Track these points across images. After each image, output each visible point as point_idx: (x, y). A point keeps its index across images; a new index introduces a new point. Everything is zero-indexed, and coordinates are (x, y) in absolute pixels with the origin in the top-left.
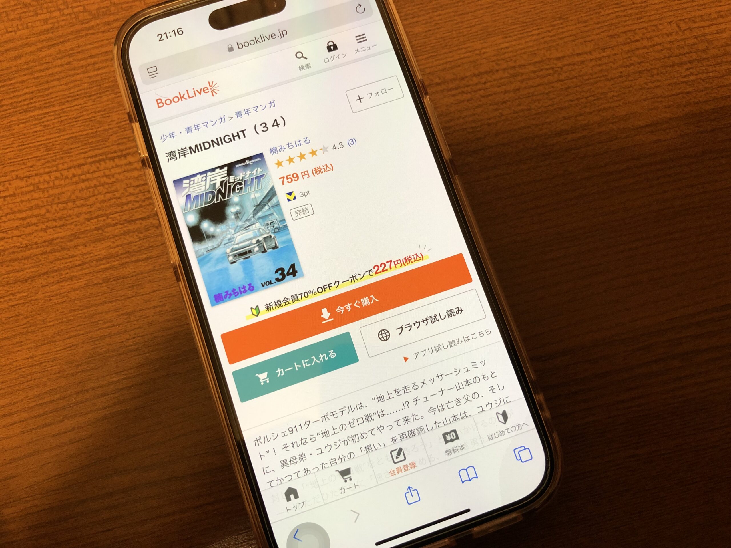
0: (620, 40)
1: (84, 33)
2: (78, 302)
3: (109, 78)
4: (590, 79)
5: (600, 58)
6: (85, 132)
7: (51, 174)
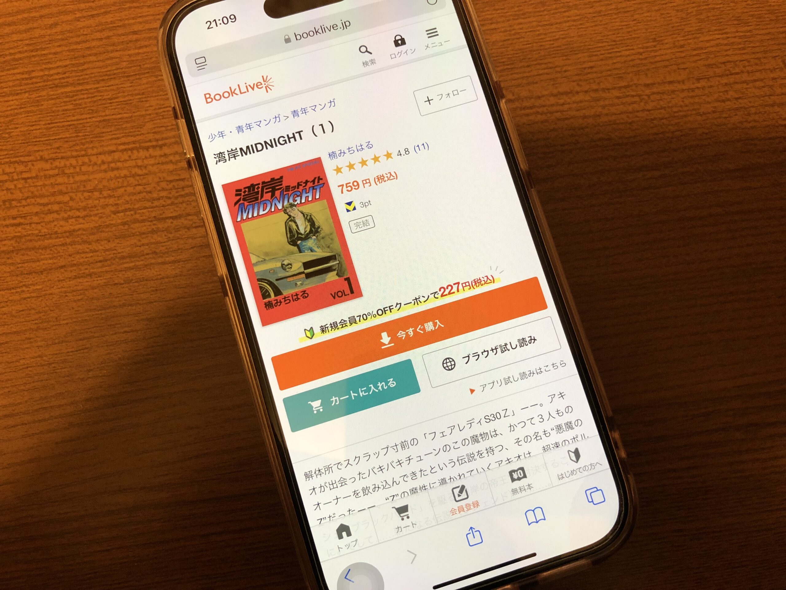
0: (718, 71)
2: (95, 301)
3: (151, 58)
4: (680, 111)
5: (693, 89)
6: (119, 116)
7: (78, 158)
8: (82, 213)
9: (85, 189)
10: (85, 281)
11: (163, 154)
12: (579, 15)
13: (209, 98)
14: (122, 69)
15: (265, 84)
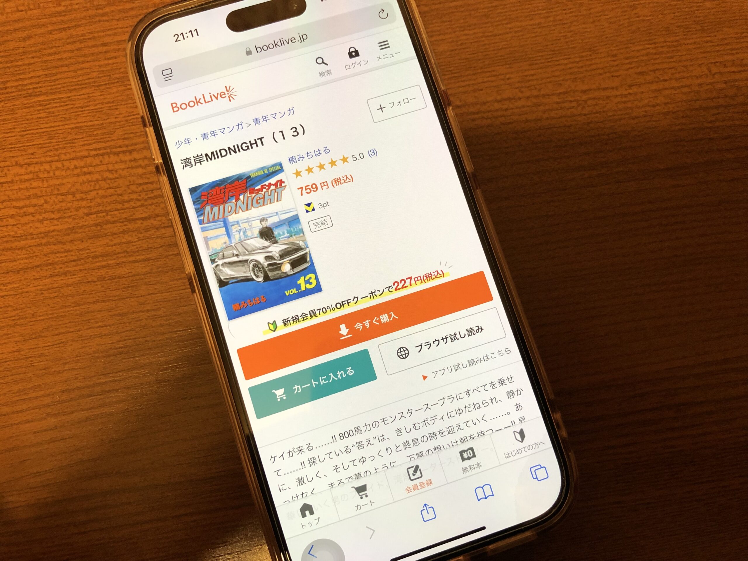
0: (648, 78)
1: (98, 19)
2: (70, 298)
3: (120, 68)
4: (615, 115)
5: (626, 95)
6: (90, 123)
7: (52, 164)
8: (57, 216)
9: (59, 192)
10: (60, 279)
11: (133, 159)
12: (520, 27)
13: (176, 107)
14: (93, 78)
15: (228, 94)
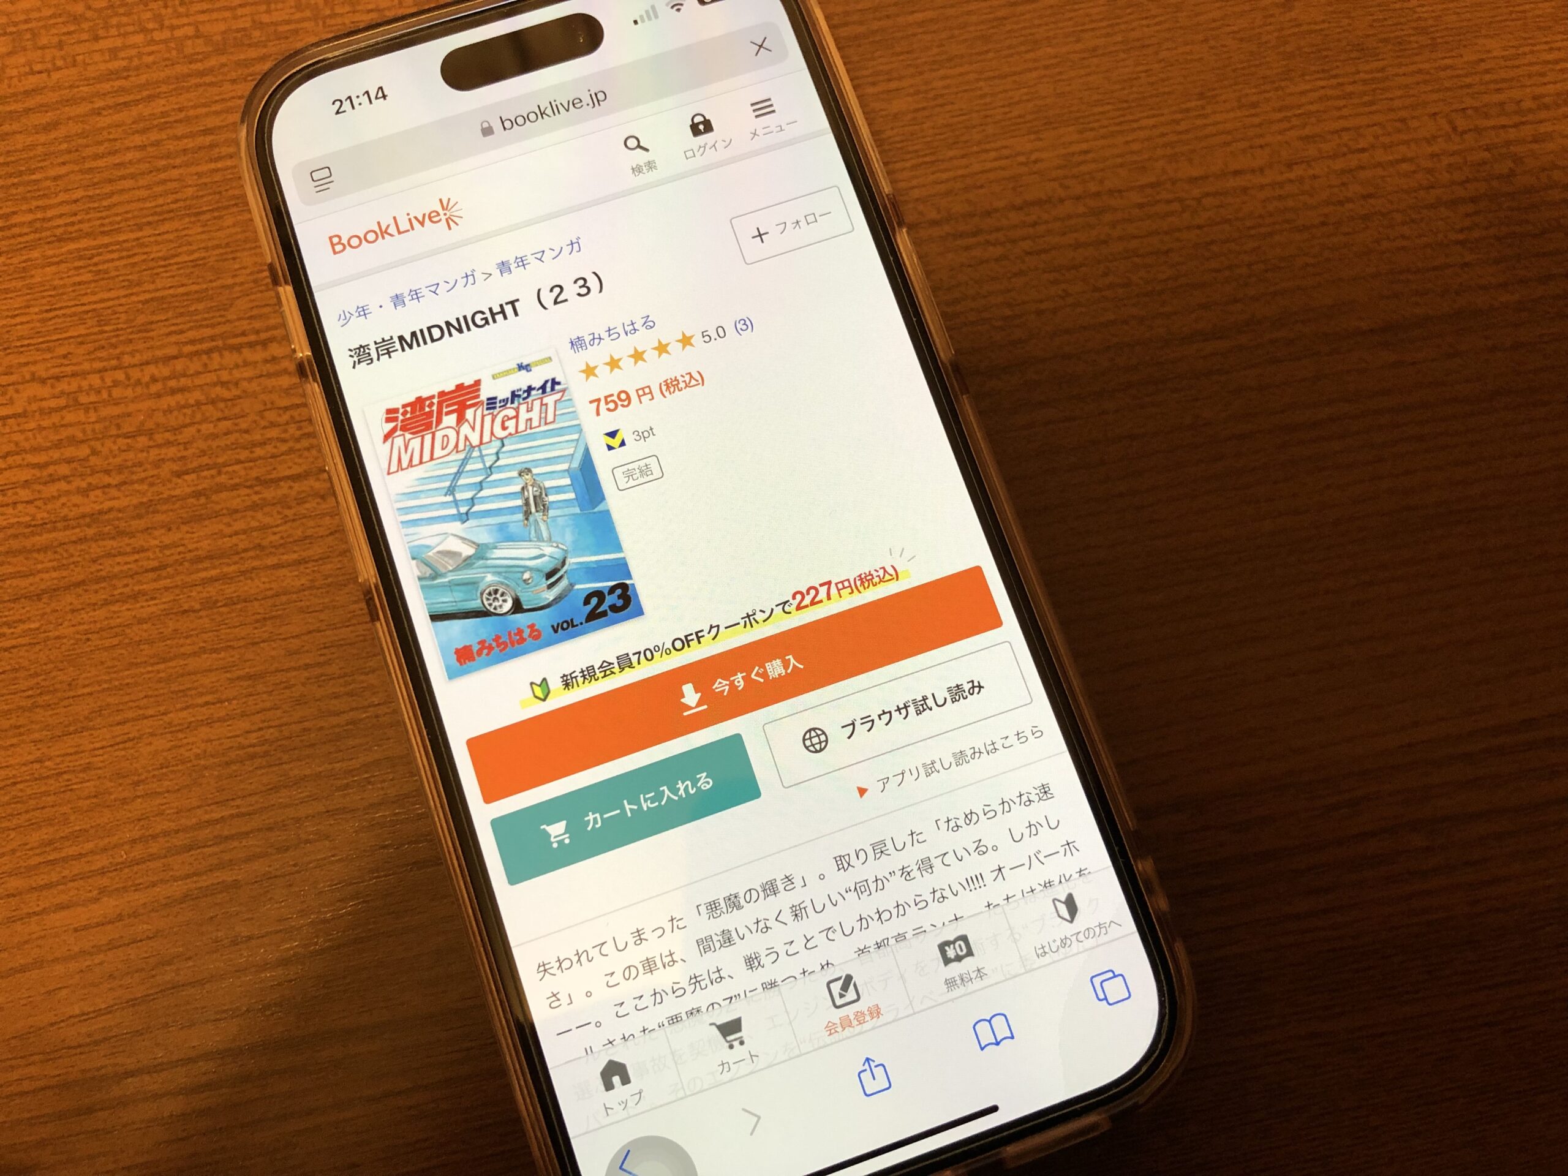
0: (1326, 147)
4: (1260, 226)
5: (1281, 183)
6: (181, 290)
7: (106, 374)
8: (115, 480)
9: (120, 432)
10: (124, 608)
11: (269, 358)
12: (1056, 57)
13: (339, 243)
14: (185, 200)
15: (445, 214)
